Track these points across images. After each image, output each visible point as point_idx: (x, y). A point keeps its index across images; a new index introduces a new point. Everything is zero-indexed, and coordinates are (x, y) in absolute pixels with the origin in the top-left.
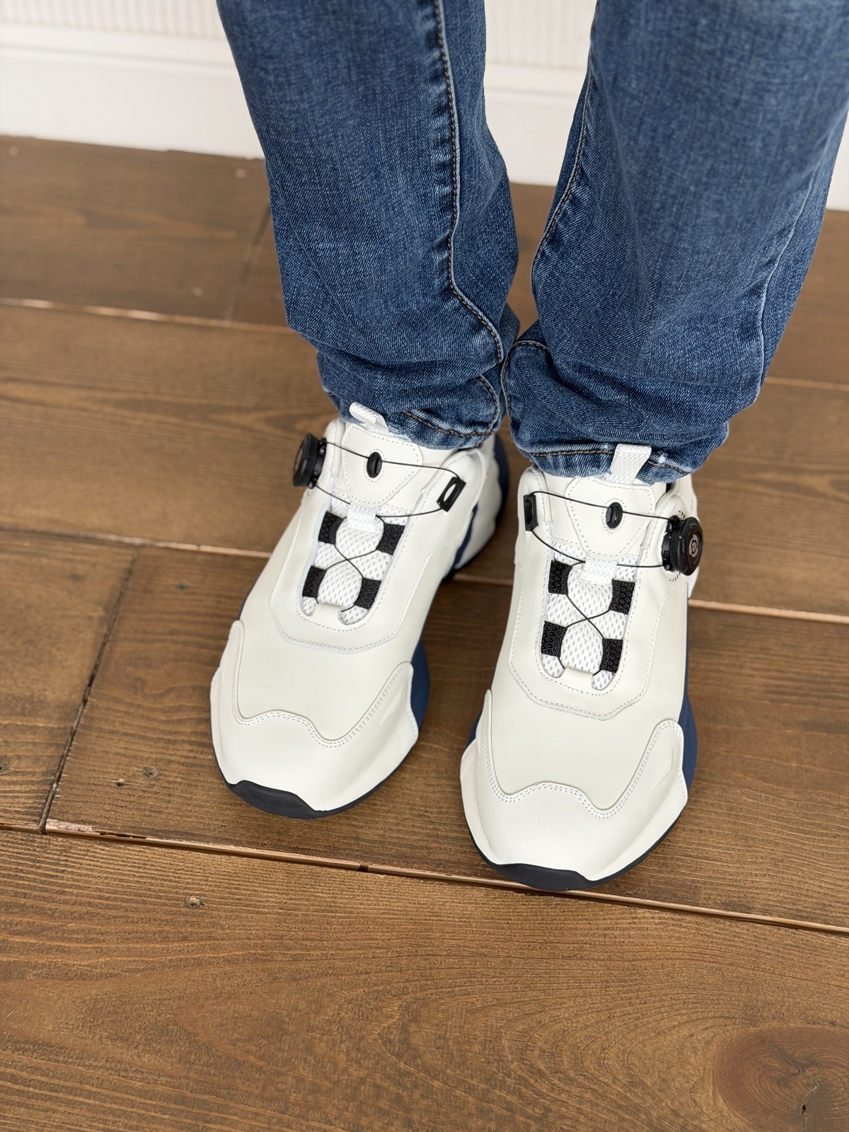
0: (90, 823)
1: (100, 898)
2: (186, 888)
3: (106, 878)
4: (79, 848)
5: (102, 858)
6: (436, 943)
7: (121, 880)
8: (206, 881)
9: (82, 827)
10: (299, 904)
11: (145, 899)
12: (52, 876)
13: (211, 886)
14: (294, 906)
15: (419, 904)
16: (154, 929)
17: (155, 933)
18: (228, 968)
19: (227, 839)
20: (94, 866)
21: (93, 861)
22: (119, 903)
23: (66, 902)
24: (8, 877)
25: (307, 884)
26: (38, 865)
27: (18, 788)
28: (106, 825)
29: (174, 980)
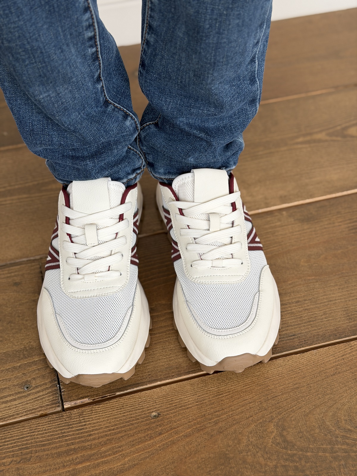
0: (86, 397)
1: (110, 430)
2: (148, 410)
3: (108, 420)
4: (87, 411)
5: (101, 411)
6: (274, 391)
7: (115, 418)
8: (156, 403)
9: (83, 400)
10: (204, 397)
11: (132, 422)
12: (81, 429)
13: (159, 404)
14: (202, 399)
15: (257, 376)
16: (143, 435)
17: (145, 437)
18: (188, 439)
19: (155, 380)
20: (99, 416)
21: (97, 414)
22: (120, 429)
23: (94, 439)
24: (60, 438)
25: (202, 387)
26: (71, 426)
27: (41, 394)
28: (94, 395)
29: (166, 455)
